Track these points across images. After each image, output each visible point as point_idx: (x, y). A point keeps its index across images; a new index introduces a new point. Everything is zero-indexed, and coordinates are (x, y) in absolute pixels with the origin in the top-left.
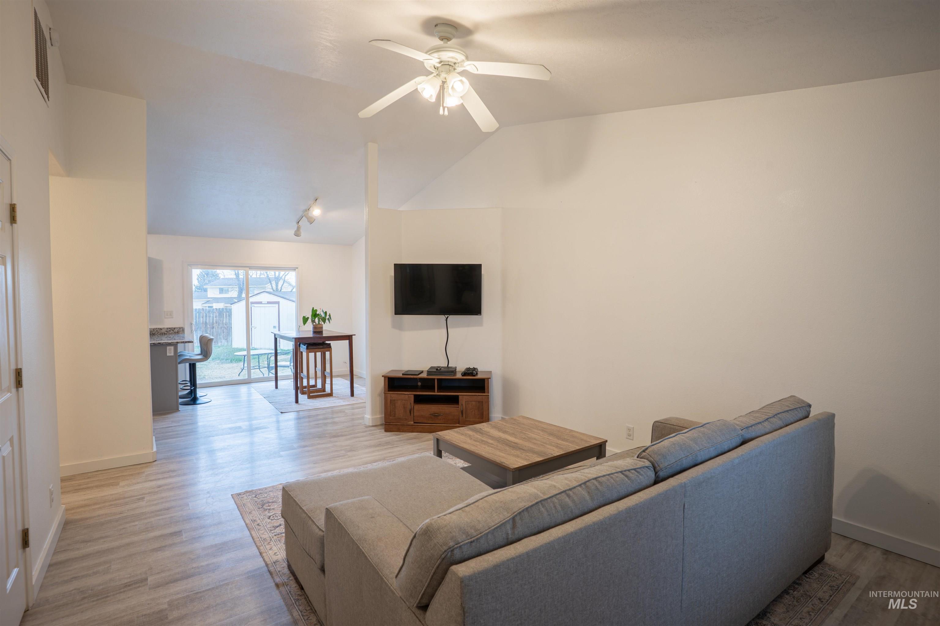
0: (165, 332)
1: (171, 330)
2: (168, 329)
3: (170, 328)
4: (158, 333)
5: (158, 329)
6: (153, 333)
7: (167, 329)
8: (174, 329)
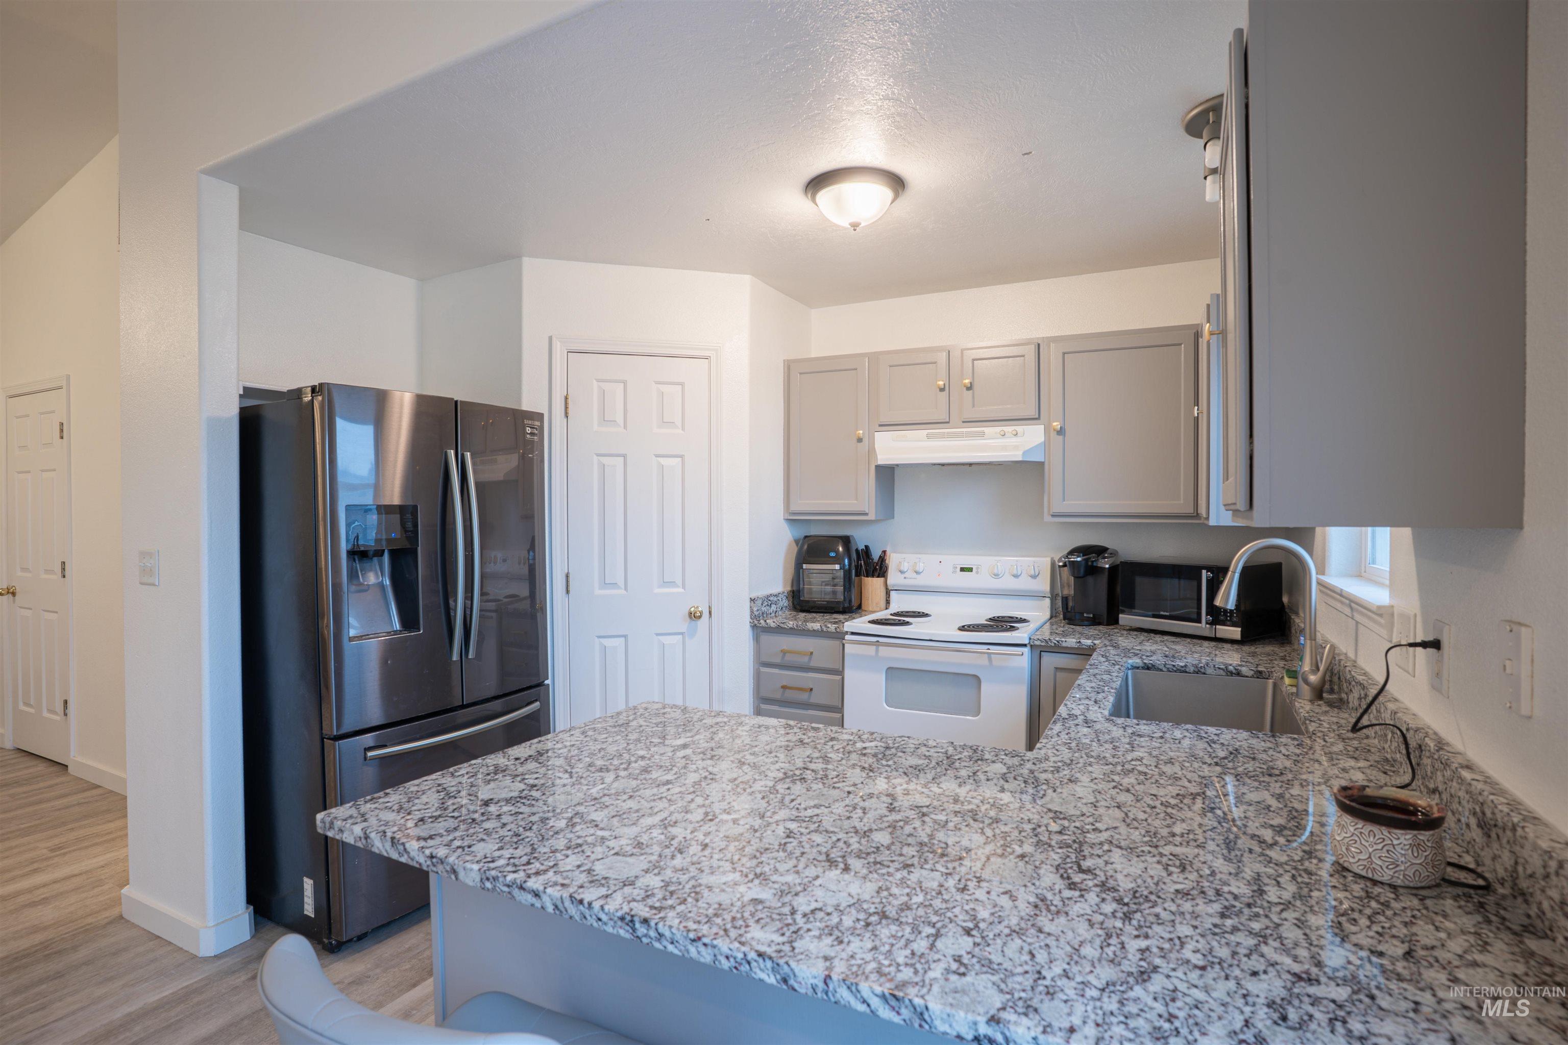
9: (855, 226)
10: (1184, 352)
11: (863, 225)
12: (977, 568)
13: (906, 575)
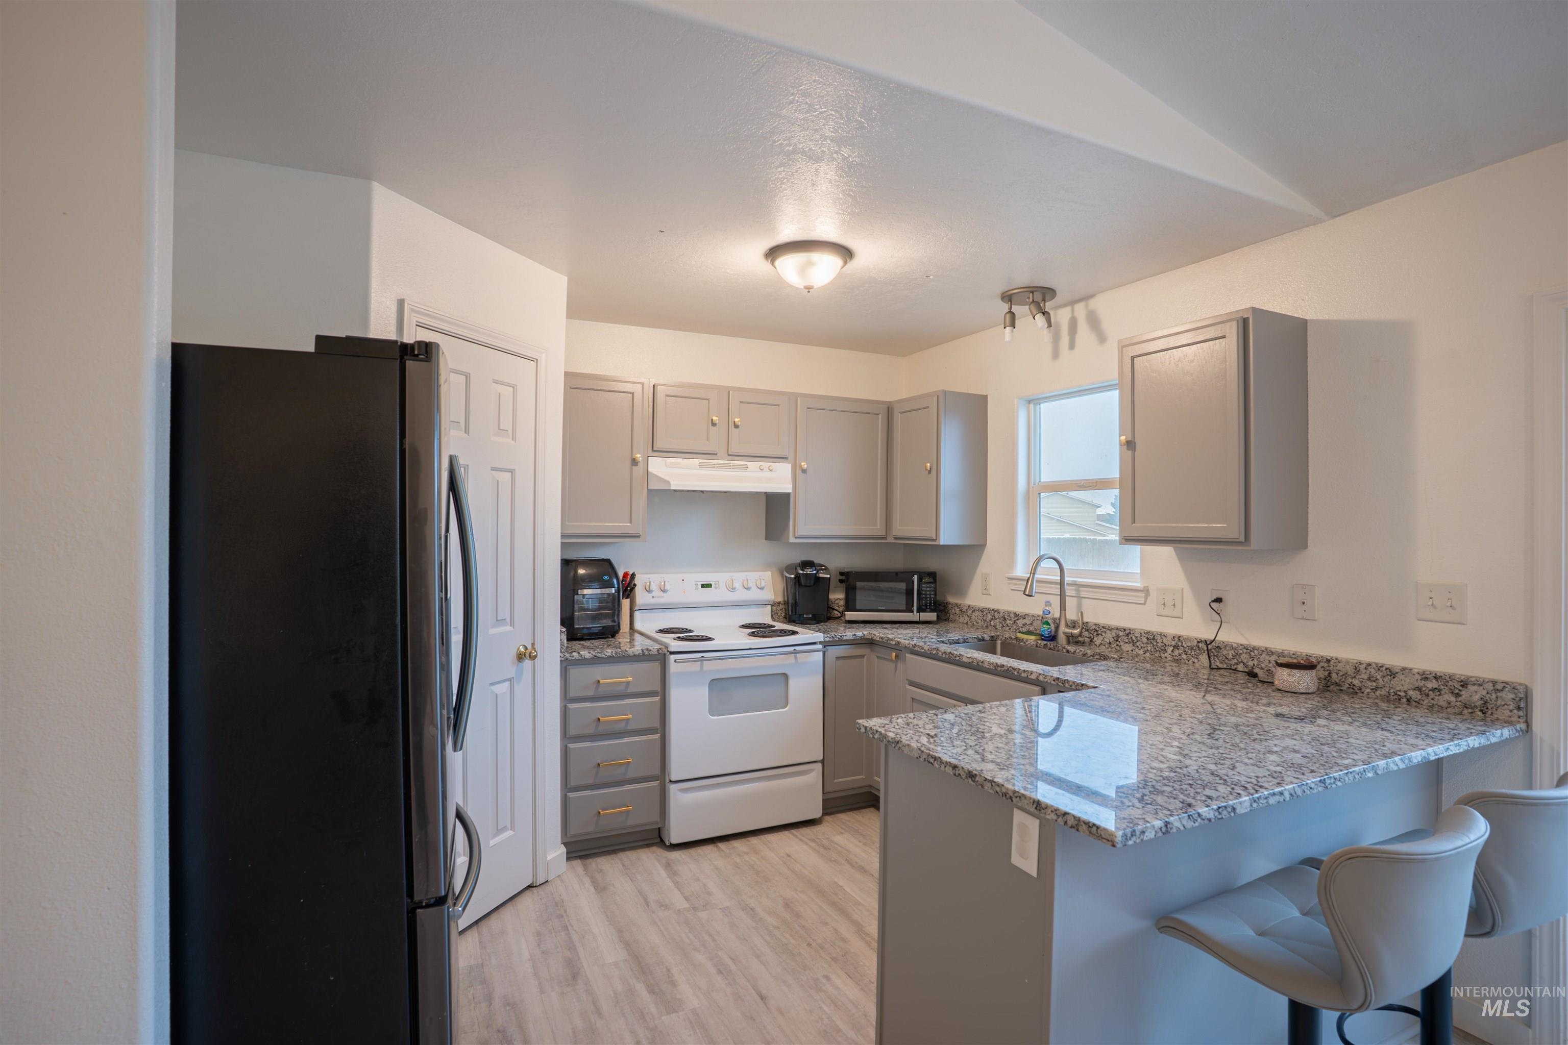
0: (1411, 693)
1: (1445, 690)
2: (1426, 679)
3: (1436, 678)
4: (1376, 689)
5: (1379, 668)
6: (1352, 686)
7: (1424, 676)
8: (1464, 684)
9: (809, 288)
10: (881, 420)
11: (815, 287)
12: (716, 584)
13: (653, 594)
